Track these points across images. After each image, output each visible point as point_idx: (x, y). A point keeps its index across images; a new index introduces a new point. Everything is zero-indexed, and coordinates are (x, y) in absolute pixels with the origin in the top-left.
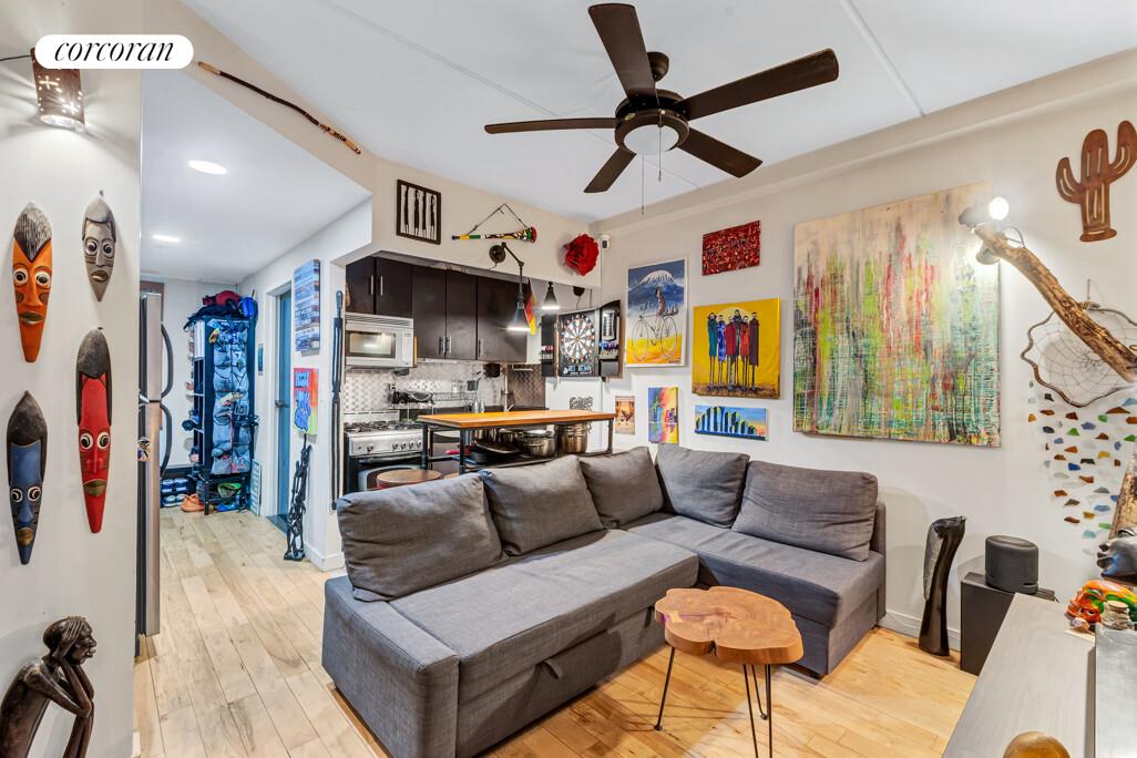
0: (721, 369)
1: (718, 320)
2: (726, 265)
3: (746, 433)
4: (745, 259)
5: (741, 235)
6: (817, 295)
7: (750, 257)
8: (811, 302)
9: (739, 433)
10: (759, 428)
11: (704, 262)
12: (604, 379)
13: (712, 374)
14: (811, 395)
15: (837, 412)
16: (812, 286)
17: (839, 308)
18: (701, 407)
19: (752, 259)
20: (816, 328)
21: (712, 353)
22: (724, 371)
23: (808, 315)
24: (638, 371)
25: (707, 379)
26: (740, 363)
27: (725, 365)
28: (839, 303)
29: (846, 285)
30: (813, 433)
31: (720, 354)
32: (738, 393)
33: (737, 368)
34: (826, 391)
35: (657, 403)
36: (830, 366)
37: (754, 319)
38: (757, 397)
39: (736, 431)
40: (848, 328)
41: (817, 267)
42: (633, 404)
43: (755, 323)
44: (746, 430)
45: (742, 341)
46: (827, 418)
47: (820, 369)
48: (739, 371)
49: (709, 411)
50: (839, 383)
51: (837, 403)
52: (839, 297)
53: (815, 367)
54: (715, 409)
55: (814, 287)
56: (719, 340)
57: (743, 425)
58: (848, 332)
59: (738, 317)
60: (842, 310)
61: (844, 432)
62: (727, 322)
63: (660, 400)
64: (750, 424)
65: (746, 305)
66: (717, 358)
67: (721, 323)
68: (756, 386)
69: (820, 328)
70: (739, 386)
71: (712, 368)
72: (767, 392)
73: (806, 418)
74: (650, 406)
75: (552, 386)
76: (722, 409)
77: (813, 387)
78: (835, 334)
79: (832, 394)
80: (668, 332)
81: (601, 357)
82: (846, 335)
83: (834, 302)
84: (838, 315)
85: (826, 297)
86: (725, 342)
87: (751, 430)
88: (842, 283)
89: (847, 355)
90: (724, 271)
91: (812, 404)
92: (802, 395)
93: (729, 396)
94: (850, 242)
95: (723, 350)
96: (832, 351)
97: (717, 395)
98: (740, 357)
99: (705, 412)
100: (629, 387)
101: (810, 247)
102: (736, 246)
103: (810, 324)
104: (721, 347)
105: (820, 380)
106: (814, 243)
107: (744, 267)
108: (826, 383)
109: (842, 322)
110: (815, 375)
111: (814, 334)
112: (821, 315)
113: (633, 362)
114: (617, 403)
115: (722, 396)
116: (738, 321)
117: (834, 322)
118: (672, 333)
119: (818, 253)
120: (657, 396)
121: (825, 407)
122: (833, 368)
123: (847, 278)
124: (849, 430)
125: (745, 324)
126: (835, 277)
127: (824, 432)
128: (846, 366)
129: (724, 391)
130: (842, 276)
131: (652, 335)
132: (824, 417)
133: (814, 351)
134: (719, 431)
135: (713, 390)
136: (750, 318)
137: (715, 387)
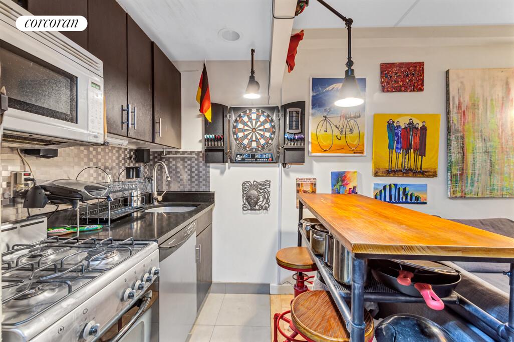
0: (397, 158)
1: (395, 124)
2: (401, 87)
3: (413, 201)
4: (414, 86)
5: (411, 68)
6: (464, 114)
7: (418, 85)
8: (461, 119)
9: (409, 201)
10: (422, 197)
11: (382, 83)
12: (284, 165)
13: (390, 162)
14: (461, 175)
15: (476, 184)
16: (461, 109)
17: (477, 124)
18: (378, 184)
19: (418, 86)
20: (464, 134)
21: (391, 147)
22: (400, 159)
23: (459, 125)
24: (319, 159)
25: (386, 165)
26: (412, 155)
27: (400, 156)
28: (477, 121)
29: (480, 111)
30: (463, 197)
31: (397, 148)
32: (410, 175)
33: (409, 158)
34: (470, 172)
35: (340, 183)
36: (472, 157)
37: (423, 126)
38: (424, 177)
39: (406, 199)
40: (481, 136)
41: (464, 98)
42: (315, 184)
43: (424, 129)
44: (414, 198)
45: (414, 140)
46: (471, 188)
47: (466, 160)
48: (412, 160)
49: (385, 187)
50: (477, 167)
51: (476, 179)
52: (476, 117)
53: (463, 158)
54: (390, 186)
55: (463, 110)
56: (396, 139)
57: (411, 195)
58: (482, 138)
59: (411, 123)
60: (478, 125)
61: (480, 195)
62: (403, 127)
63: (343, 181)
64: (416, 194)
65: (418, 116)
66: (394, 151)
67: (398, 127)
68: (423, 170)
69: (466, 134)
70: (410, 170)
71: (391, 158)
72: (430, 174)
73: (459, 188)
74: (333, 186)
75: (218, 171)
76: (396, 185)
77: (463, 170)
78: (474, 139)
79: (473, 174)
80: (351, 131)
81: (286, 146)
82: (480, 139)
83: (474, 120)
84: (476, 128)
85: (469, 116)
86: (401, 140)
87: (417, 198)
88: (478, 110)
89: (481, 151)
90: (399, 91)
91: (462, 180)
92: (456, 175)
93: (403, 176)
94: (482, 86)
95: (400, 146)
96: (473, 148)
97: (394, 176)
98: (412, 150)
99: (382, 188)
100: (311, 171)
101: (459, 85)
102: (407, 76)
103: (460, 132)
104: (398, 143)
105: (467, 165)
106: (462, 83)
107: (414, 91)
108: (470, 168)
109: (478, 132)
110: (463, 162)
111: (463, 138)
112: (467, 127)
113: (320, 152)
114: (298, 185)
115: (398, 176)
116: (411, 126)
117: (474, 132)
118: (356, 131)
119: (464, 89)
120: (340, 179)
121: (469, 181)
122: (474, 158)
123: (481, 107)
124: (482, 194)
125: (417, 128)
126: (475, 106)
127: (469, 196)
128: (481, 158)
129: (399, 173)
130: (478, 105)
131: (336, 132)
132: (469, 188)
133: (463, 148)
134: (393, 200)
135: (389, 173)
136: (421, 125)
137: (393, 171)
